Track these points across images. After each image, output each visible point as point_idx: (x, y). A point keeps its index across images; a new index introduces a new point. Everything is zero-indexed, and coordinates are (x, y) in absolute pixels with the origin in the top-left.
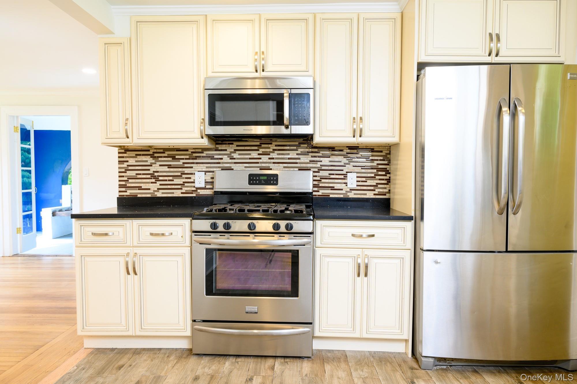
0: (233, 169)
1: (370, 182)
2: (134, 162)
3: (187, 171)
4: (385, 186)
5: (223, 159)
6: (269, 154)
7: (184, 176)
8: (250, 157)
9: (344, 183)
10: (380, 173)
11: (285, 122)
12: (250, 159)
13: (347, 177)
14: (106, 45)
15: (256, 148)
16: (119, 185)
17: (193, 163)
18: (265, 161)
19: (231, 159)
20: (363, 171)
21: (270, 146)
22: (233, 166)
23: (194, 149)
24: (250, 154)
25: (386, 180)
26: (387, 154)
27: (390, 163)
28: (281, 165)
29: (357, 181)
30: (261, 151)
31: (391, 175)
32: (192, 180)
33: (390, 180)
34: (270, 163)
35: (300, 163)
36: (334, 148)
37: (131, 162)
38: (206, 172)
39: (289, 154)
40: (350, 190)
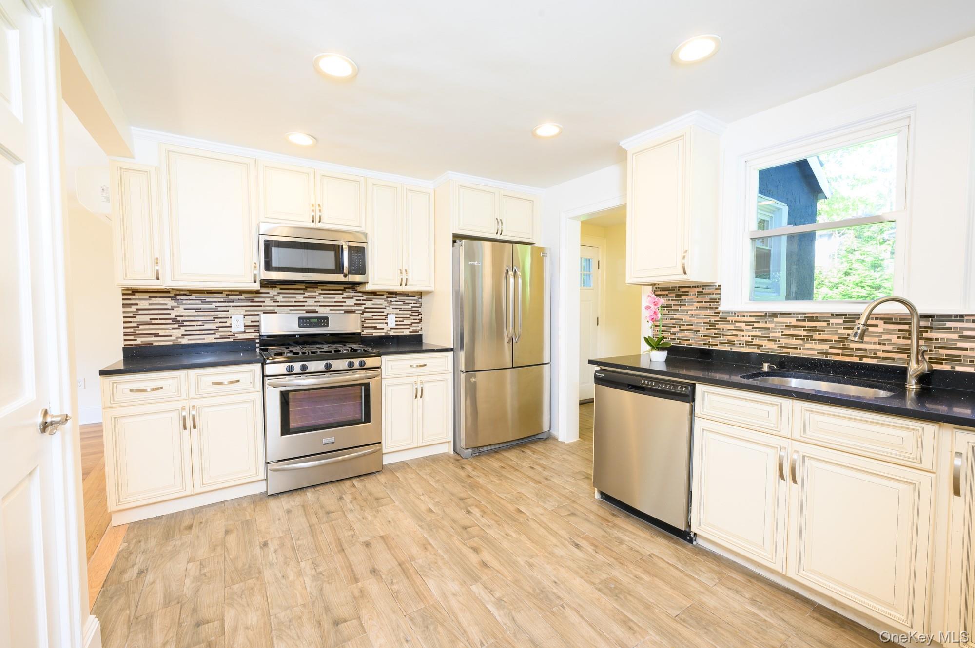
0: (276, 312)
1: (406, 322)
2: (147, 305)
3: (221, 314)
4: (418, 325)
5: (265, 302)
6: (315, 298)
7: (217, 320)
8: (295, 300)
9: (386, 323)
10: (414, 314)
11: (344, 271)
12: (295, 302)
13: (387, 318)
14: (122, 170)
16: (124, 333)
17: (230, 306)
18: (311, 304)
19: (273, 302)
20: (401, 312)
21: (315, 289)
22: (276, 309)
23: (229, 291)
24: (295, 298)
25: (419, 319)
26: (419, 298)
27: (422, 305)
28: (327, 307)
29: (396, 321)
30: (306, 294)
31: (422, 316)
32: (228, 324)
33: (421, 319)
34: (317, 306)
35: (345, 306)
36: (376, 293)
37: (142, 305)
38: (245, 315)
39: (334, 298)
40: (391, 329)
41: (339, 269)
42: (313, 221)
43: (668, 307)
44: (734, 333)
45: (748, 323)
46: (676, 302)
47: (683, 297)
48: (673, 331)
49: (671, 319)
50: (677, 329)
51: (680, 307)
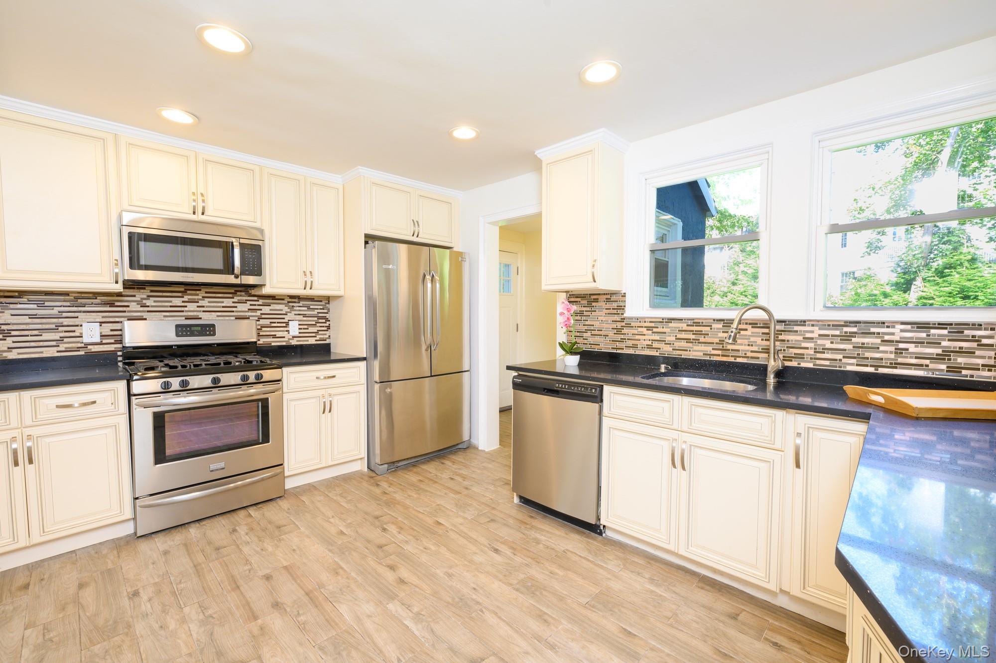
0: (146, 319)
1: (312, 329)
3: (66, 322)
4: (325, 332)
5: (130, 306)
6: (198, 302)
7: (61, 329)
8: (170, 304)
9: (287, 331)
10: (320, 321)
11: (235, 271)
12: (171, 306)
13: (288, 325)
15: (180, 294)
17: (80, 312)
18: (192, 309)
19: (141, 306)
20: (305, 319)
21: (198, 292)
22: (145, 315)
24: (171, 302)
25: (326, 327)
26: (326, 303)
27: (329, 311)
28: (213, 313)
29: (299, 329)
30: (186, 298)
31: (330, 323)
32: (77, 334)
33: (329, 327)
34: (200, 311)
35: (236, 312)
36: (275, 297)
38: (101, 323)
39: (223, 302)
40: (293, 337)
41: (228, 268)
42: (194, 213)
43: (581, 313)
44: (637, 337)
45: (649, 328)
46: (588, 309)
47: (594, 304)
48: (585, 337)
49: (584, 325)
50: (589, 334)
51: (591, 314)
